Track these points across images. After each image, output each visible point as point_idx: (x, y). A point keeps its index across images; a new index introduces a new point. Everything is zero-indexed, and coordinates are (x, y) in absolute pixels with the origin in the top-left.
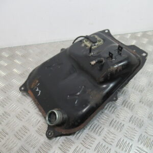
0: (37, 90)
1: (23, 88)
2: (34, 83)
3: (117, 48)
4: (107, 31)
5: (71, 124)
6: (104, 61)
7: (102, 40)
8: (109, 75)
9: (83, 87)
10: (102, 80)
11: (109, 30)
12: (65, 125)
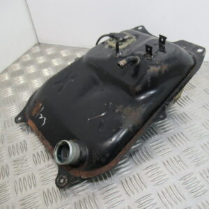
0: (41, 117)
1: (20, 119)
2: (35, 109)
3: (158, 42)
4: (140, 28)
5: (94, 162)
6: (139, 60)
7: (134, 37)
8: (149, 80)
9: (111, 103)
10: (139, 88)
11: (143, 27)
12: (86, 164)
